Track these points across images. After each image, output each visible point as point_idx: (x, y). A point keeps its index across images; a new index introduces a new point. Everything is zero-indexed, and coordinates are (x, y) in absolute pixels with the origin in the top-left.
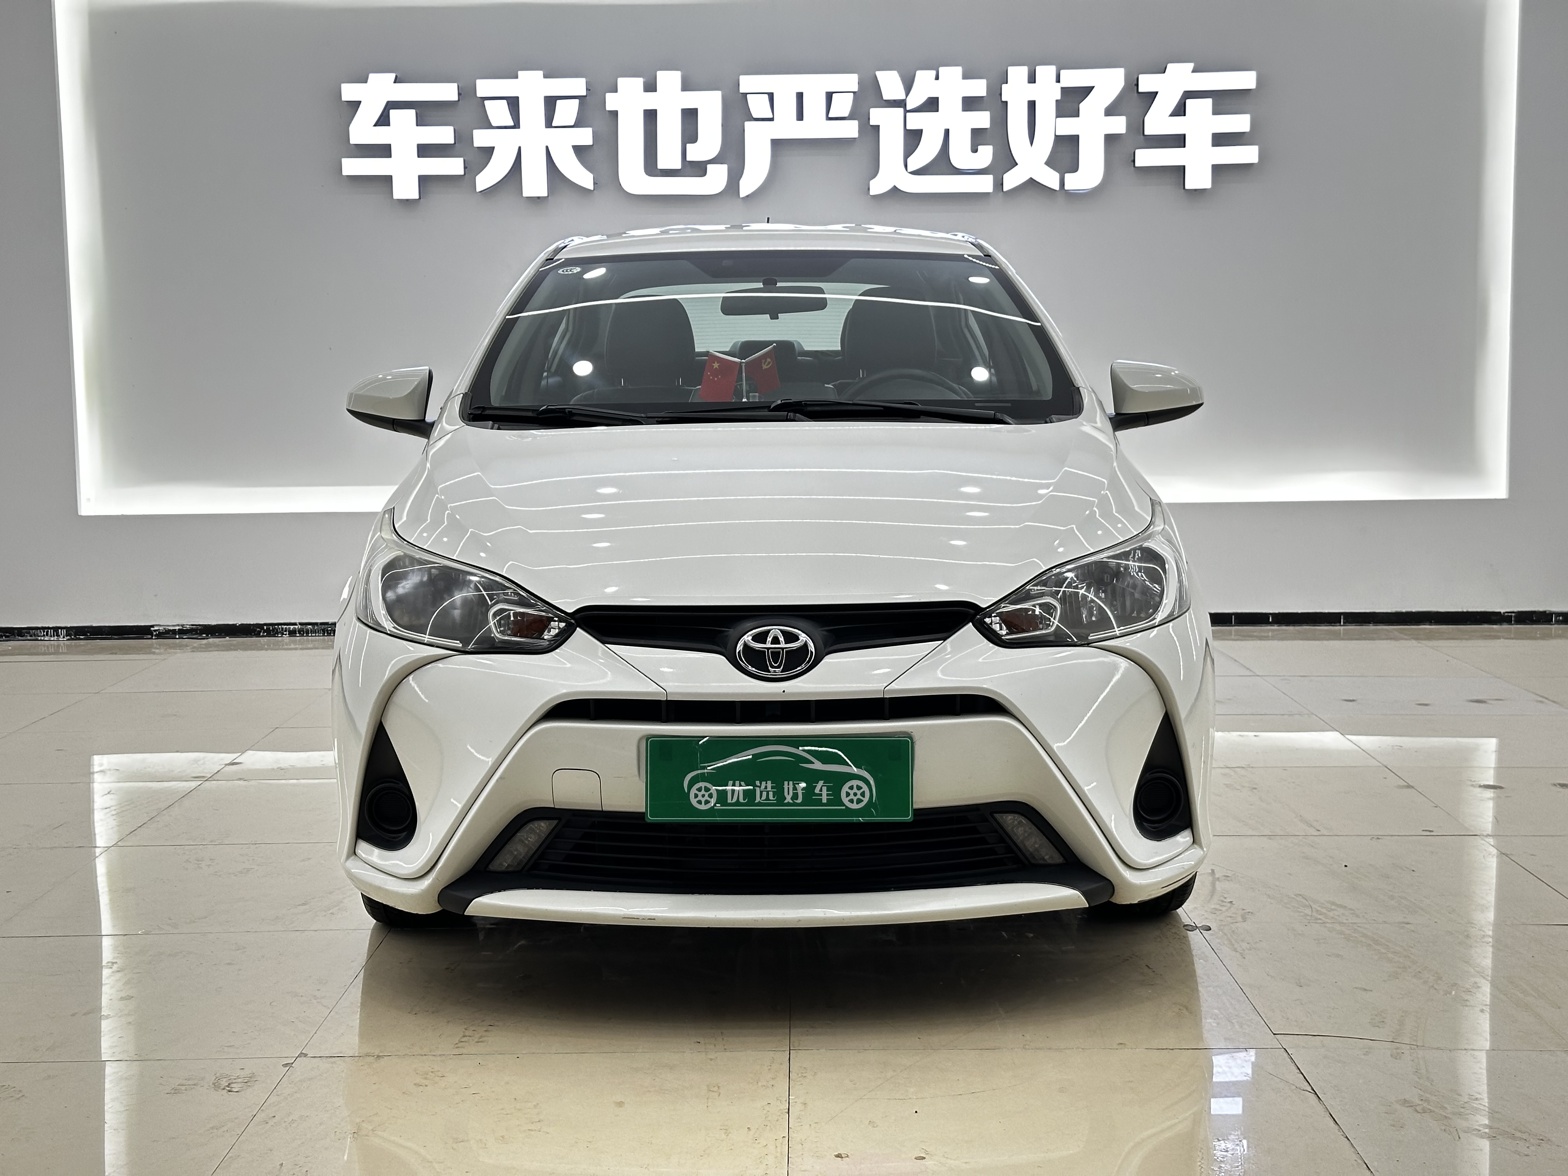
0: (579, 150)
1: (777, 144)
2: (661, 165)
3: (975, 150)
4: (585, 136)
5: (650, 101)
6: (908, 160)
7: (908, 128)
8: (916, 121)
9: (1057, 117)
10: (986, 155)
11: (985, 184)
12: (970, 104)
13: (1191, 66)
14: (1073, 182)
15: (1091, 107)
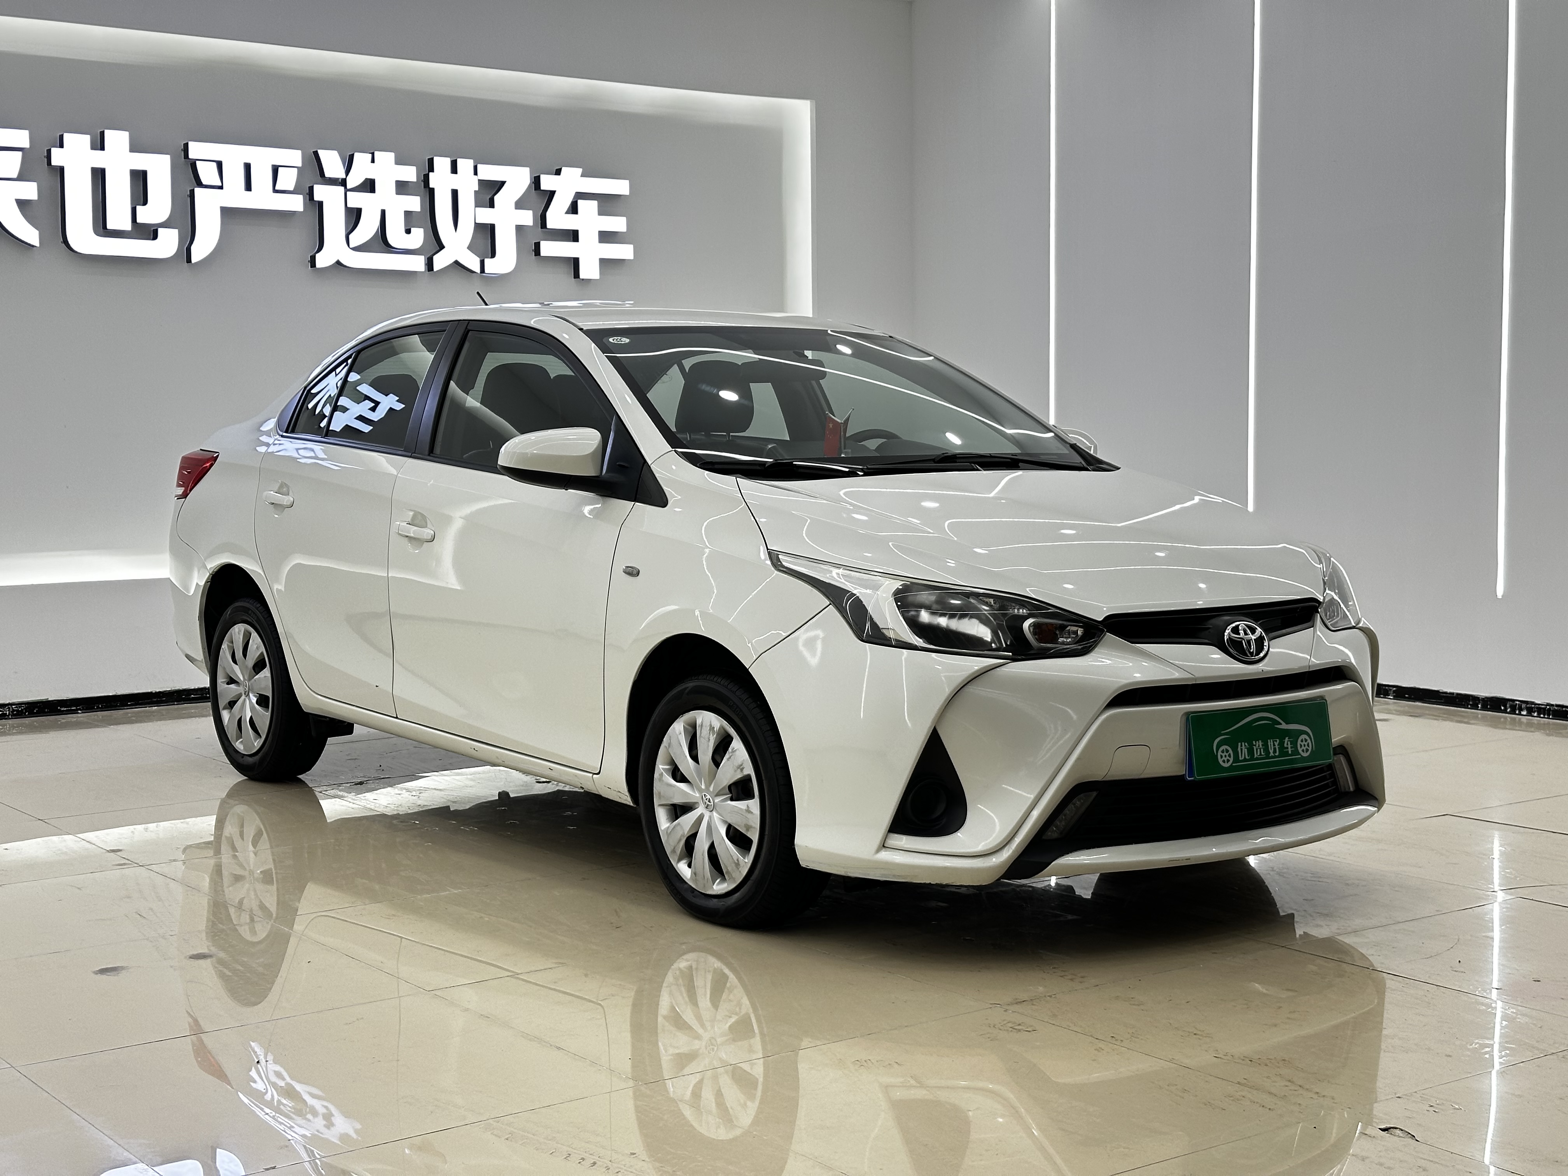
0: (22, 204)
1: (227, 212)
2: (110, 226)
3: (408, 231)
4: (30, 191)
5: (98, 159)
6: (351, 236)
7: (349, 205)
8: (356, 200)
9: (476, 207)
10: (418, 237)
11: (417, 264)
12: (402, 187)
13: (580, 171)
14: (491, 266)
15: (505, 199)
